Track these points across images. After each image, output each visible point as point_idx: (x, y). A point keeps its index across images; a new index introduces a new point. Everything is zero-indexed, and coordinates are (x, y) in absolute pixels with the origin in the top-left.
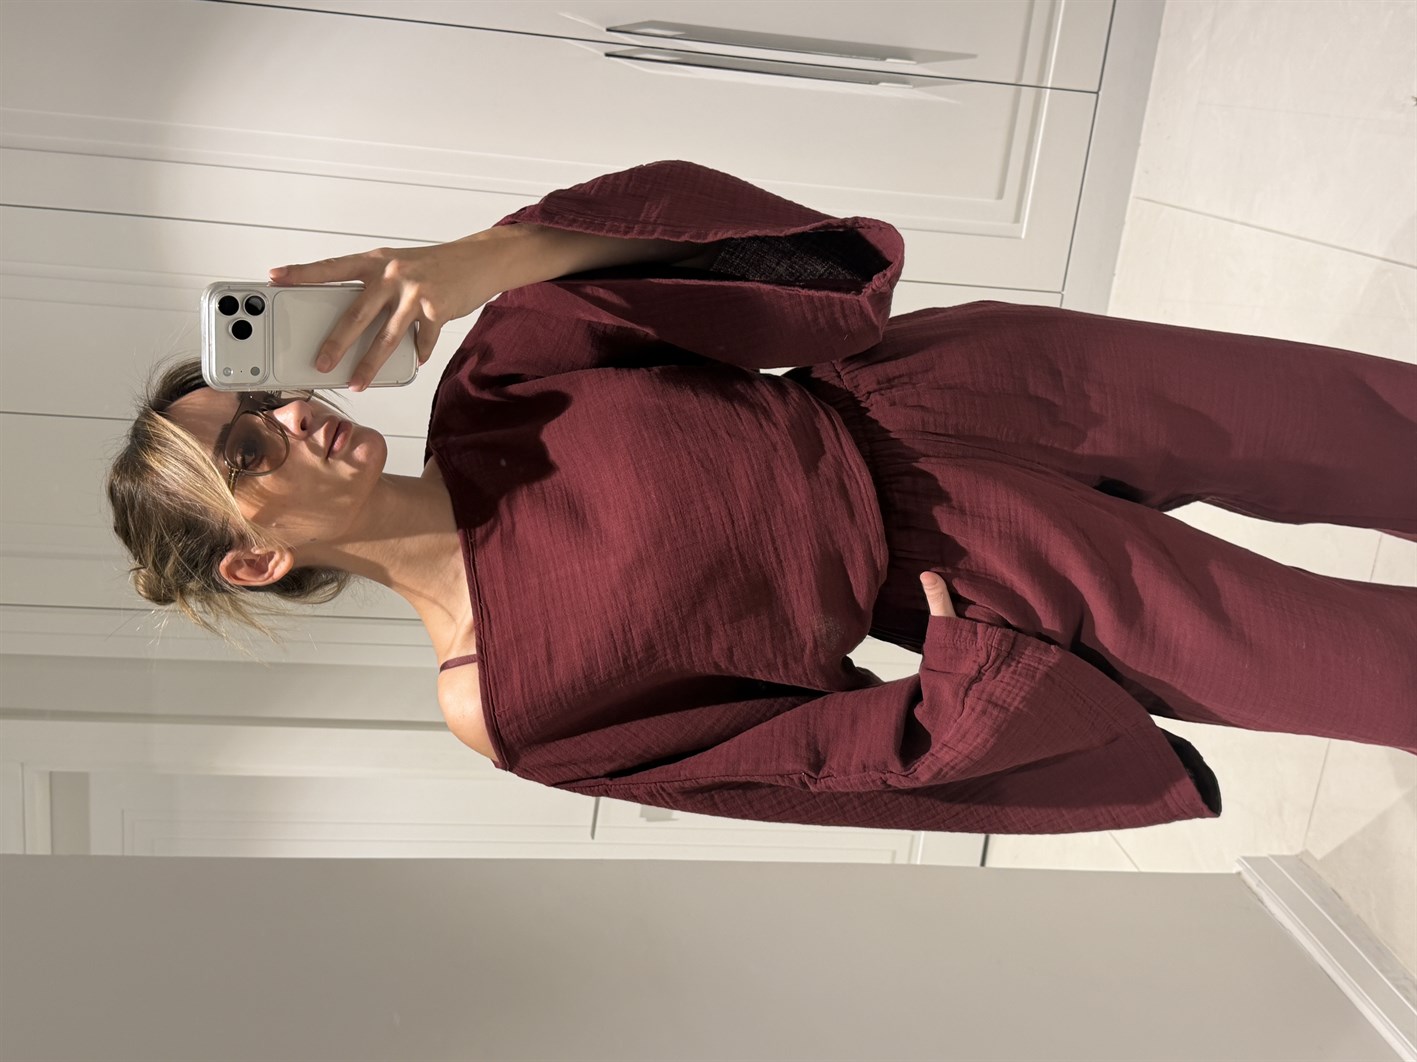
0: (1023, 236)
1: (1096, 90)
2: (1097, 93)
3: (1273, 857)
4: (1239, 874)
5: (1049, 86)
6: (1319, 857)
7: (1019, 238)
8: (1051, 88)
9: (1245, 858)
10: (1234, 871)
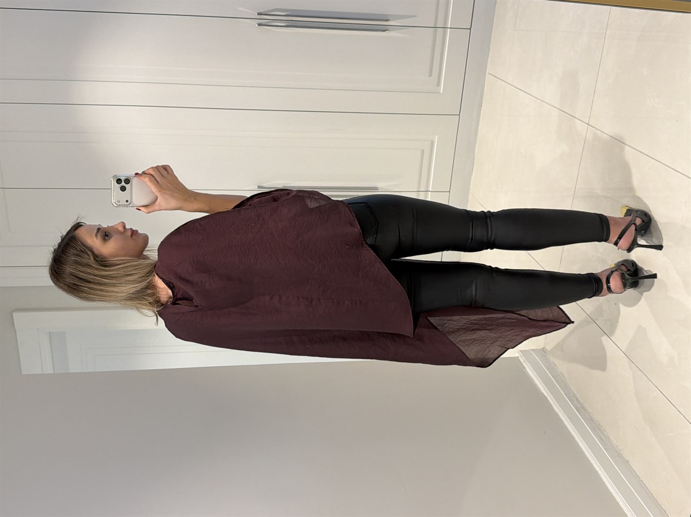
0: (441, 92)
1: (469, 28)
2: (470, 29)
3: (532, 350)
4: (518, 357)
5: (449, 27)
6: (549, 350)
7: (440, 93)
8: (450, 28)
9: (520, 351)
10: (516, 356)
